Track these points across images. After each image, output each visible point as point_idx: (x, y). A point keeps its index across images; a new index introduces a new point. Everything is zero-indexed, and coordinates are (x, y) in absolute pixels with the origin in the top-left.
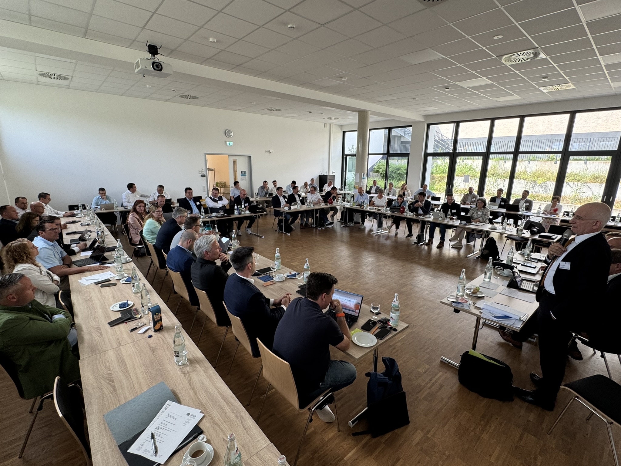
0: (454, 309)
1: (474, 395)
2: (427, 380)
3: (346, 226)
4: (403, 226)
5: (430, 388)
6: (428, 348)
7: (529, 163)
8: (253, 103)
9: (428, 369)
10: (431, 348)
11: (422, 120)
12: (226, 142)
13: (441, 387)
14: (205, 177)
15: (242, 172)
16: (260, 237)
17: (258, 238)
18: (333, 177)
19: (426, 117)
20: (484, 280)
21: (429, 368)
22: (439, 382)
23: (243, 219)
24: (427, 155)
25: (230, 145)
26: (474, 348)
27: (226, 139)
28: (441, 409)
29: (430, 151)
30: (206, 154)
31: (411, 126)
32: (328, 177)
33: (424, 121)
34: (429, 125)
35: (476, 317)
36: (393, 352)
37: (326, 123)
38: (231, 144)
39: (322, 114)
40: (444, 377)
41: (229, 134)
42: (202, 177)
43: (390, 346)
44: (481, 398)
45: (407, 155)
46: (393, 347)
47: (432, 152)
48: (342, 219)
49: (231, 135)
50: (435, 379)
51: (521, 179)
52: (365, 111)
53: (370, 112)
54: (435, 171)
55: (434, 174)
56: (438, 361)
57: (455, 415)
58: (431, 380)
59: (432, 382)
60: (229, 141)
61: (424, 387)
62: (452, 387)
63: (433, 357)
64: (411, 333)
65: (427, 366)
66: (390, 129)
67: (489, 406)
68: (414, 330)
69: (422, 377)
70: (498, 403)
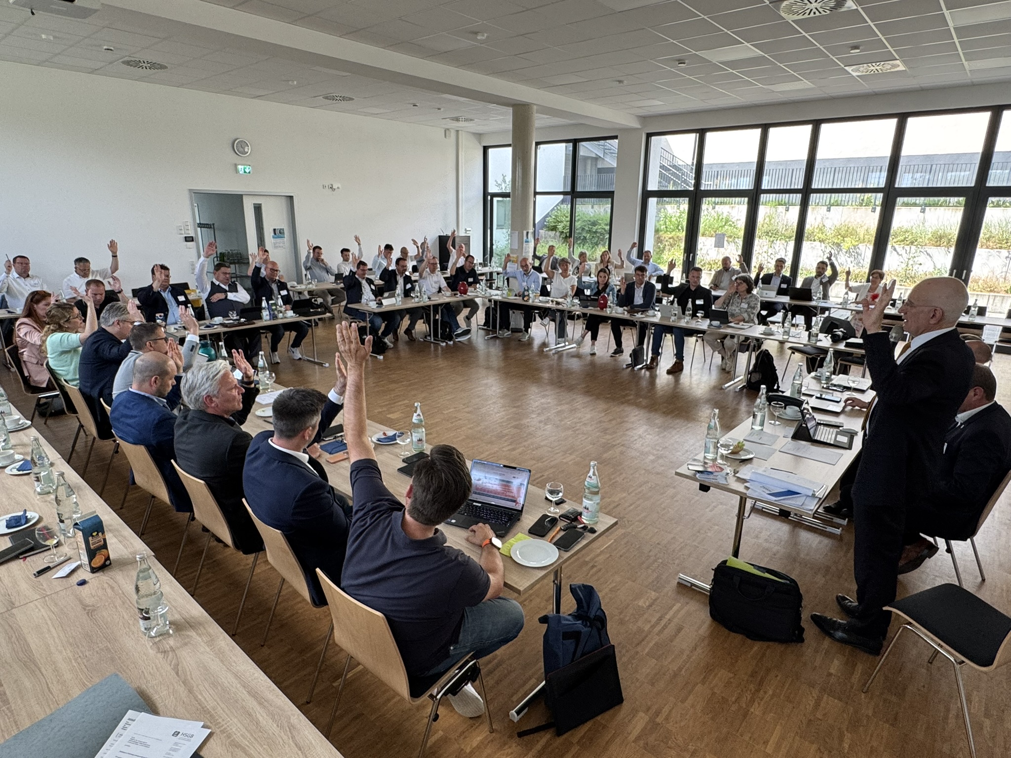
0: (701, 485)
1: (738, 638)
2: (654, 620)
3: (496, 337)
4: (605, 333)
5: (661, 631)
6: (655, 561)
7: (829, 210)
8: (290, 83)
9: (656, 600)
10: (660, 561)
11: (636, 124)
12: (236, 165)
13: (679, 629)
14: (193, 241)
15: (275, 230)
16: (321, 364)
17: (317, 367)
19: (644, 119)
20: (752, 428)
21: (658, 598)
22: (675, 621)
23: (282, 330)
24: (647, 195)
25: (245, 172)
26: (736, 554)
27: (235, 159)
28: (680, 669)
29: (652, 186)
30: (192, 192)
31: (615, 137)
33: (639, 127)
34: (649, 136)
35: (739, 497)
36: (591, 573)
37: (448, 129)
38: (247, 171)
39: (439, 109)
40: (683, 612)
41: (241, 149)
42: (186, 241)
43: (586, 563)
44: (749, 641)
45: (609, 195)
46: (591, 564)
47: (657, 189)
48: (487, 323)
49: (246, 150)
50: (668, 617)
51: (814, 241)
52: (525, 105)
53: (535, 107)
54: (662, 227)
55: (661, 233)
56: (674, 583)
57: (705, 678)
58: (660, 619)
59: (663, 623)
60: (242, 165)
61: (650, 632)
62: (699, 628)
63: (664, 577)
64: (625, 535)
65: (653, 595)
66: (575, 142)
67: (764, 655)
68: (629, 530)
69: (646, 616)
70: (778, 648)
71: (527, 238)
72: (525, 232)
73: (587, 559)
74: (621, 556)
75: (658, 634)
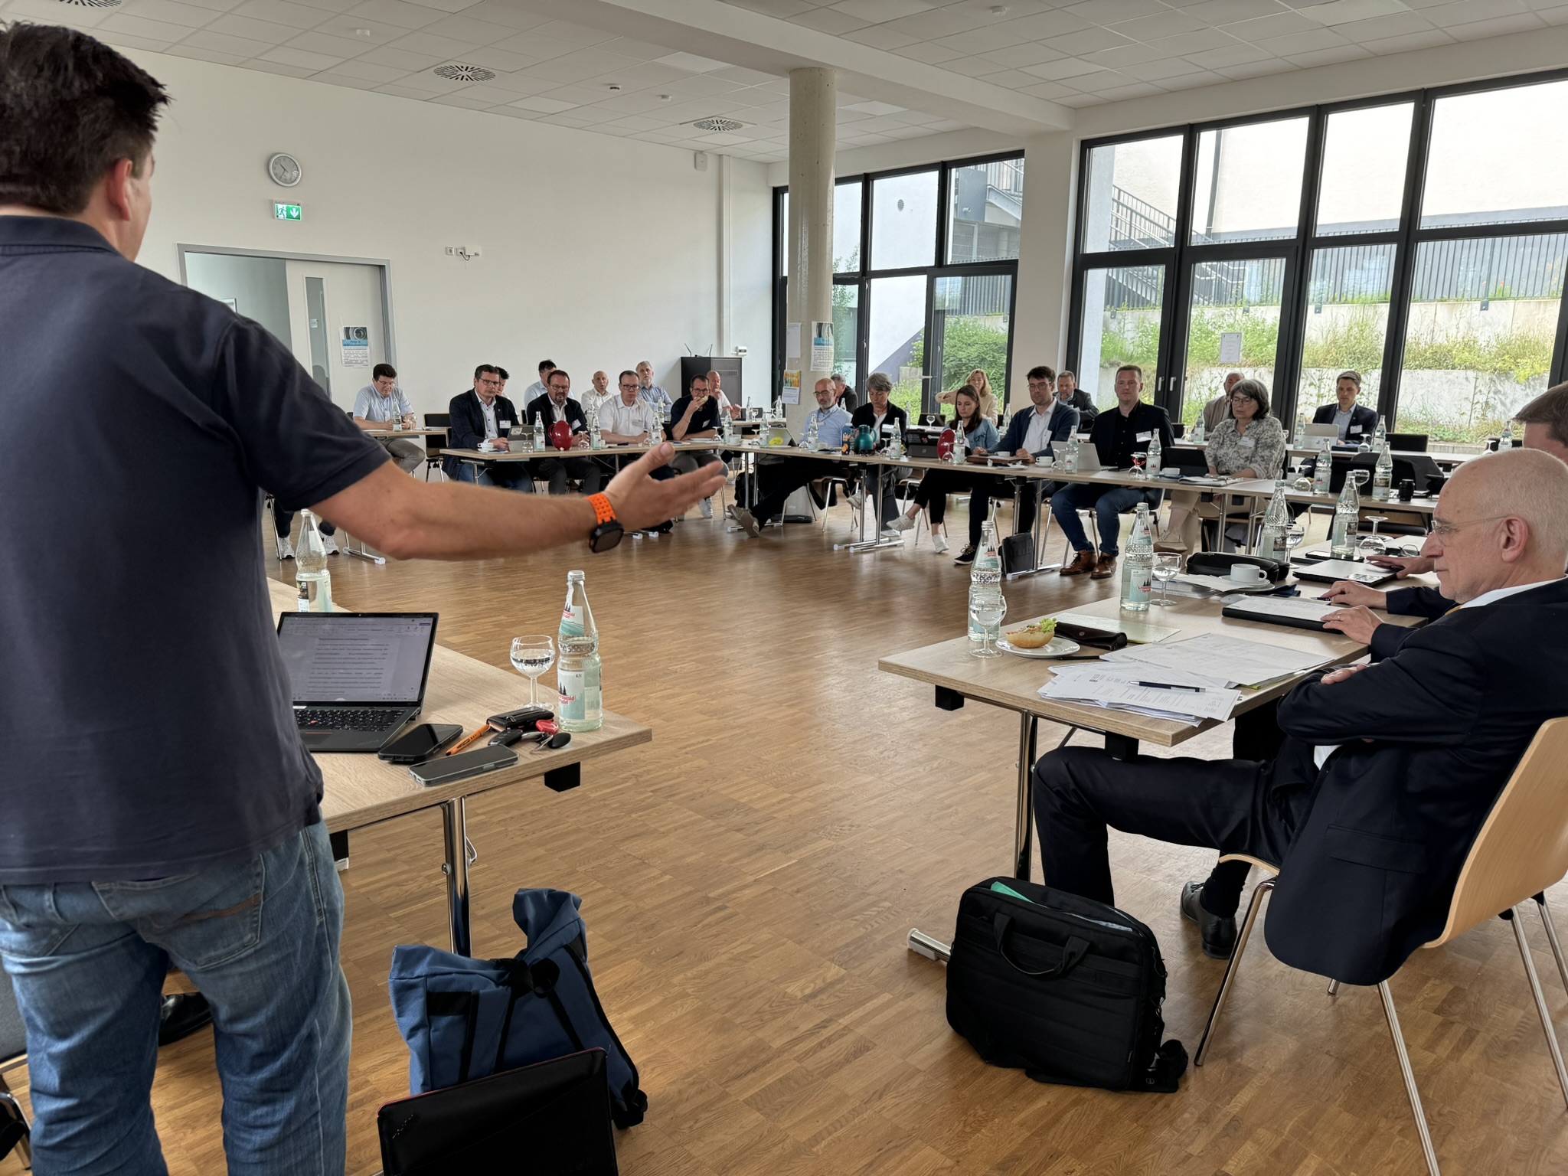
1: (1008, 1076)
2: (804, 1027)
5: (808, 1053)
6: (874, 904)
7: (1485, 307)
8: (358, 32)
9: (832, 984)
10: (887, 904)
12: (272, 204)
13: (862, 1048)
15: (347, 330)
16: (371, 561)
17: (365, 564)
18: (735, 366)
19: (1076, 111)
21: (841, 980)
22: (861, 1031)
24: (1084, 263)
25: (289, 216)
27: (274, 191)
28: (816, 1139)
29: (1095, 245)
30: (183, 249)
31: (1018, 154)
33: (1065, 127)
34: (1087, 145)
36: (705, 922)
37: (701, 152)
38: (294, 214)
39: (663, 97)
40: (892, 1011)
41: (280, 171)
43: (708, 901)
44: (1032, 1085)
45: (1009, 267)
47: (1106, 250)
49: (293, 175)
50: (844, 1021)
52: (811, 69)
53: (837, 77)
56: (898, 950)
57: (871, 1164)
58: (823, 1025)
59: (826, 1033)
60: (283, 203)
61: (781, 1051)
62: (913, 1050)
63: (879, 938)
64: (828, 852)
65: (834, 971)
66: (944, 168)
67: (1057, 1119)
68: (842, 843)
69: (790, 1016)
70: (1100, 1103)
71: (820, 335)
72: (814, 324)
73: (711, 895)
74: (798, 891)
75: (799, 1059)
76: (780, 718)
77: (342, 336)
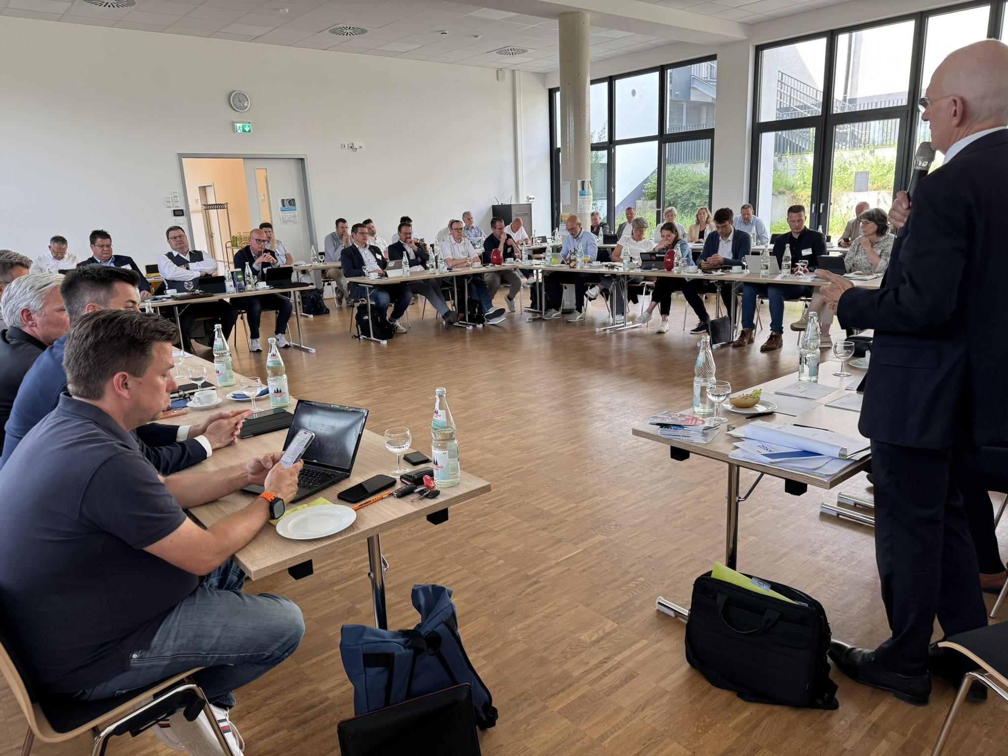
1: (724, 696)
2: (593, 662)
3: (541, 319)
5: (595, 680)
6: (633, 579)
9: (608, 634)
10: (642, 579)
11: (737, 34)
12: (233, 123)
13: (630, 677)
14: (183, 215)
16: (307, 351)
17: (303, 353)
18: (527, 209)
19: (750, 26)
21: (615, 631)
22: (629, 665)
24: (759, 129)
25: (244, 131)
27: (233, 115)
28: (603, 737)
29: (766, 116)
30: (181, 156)
31: (713, 58)
32: (514, 211)
33: (744, 38)
34: (759, 49)
37: (501, 69)
38: (247, 129)
39: (476, 36)
40: (646, 654)
41: (237, 102)
42: (175, 215)
43: (527, 577)
44: (740, 702)
45: (708, 134)
46: (534, 580)
47: (775, 120)
49: (246, 105)
50: (618, 659)
56: (651, 611)
58: (604, 661)
59: (607, 666)
60: (240, 123)
61: (578, 679)
62: (663, 678)
63: (637, 602)
64: (602, 543)
65: (610, 625)
66: (662, 70)
67: (758, 724)
68: (611, 537)
69: (583, 655)
70: (784, 716)
71: (583, 189)
72: (579, 182)
73: (530, 573)
74: (584, 571)
75: (591, 683)
76: (567, 452)
77: (280, 205)
